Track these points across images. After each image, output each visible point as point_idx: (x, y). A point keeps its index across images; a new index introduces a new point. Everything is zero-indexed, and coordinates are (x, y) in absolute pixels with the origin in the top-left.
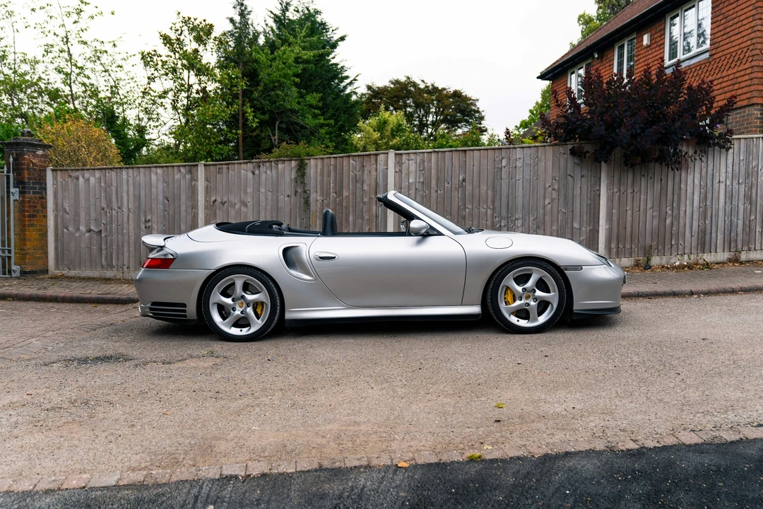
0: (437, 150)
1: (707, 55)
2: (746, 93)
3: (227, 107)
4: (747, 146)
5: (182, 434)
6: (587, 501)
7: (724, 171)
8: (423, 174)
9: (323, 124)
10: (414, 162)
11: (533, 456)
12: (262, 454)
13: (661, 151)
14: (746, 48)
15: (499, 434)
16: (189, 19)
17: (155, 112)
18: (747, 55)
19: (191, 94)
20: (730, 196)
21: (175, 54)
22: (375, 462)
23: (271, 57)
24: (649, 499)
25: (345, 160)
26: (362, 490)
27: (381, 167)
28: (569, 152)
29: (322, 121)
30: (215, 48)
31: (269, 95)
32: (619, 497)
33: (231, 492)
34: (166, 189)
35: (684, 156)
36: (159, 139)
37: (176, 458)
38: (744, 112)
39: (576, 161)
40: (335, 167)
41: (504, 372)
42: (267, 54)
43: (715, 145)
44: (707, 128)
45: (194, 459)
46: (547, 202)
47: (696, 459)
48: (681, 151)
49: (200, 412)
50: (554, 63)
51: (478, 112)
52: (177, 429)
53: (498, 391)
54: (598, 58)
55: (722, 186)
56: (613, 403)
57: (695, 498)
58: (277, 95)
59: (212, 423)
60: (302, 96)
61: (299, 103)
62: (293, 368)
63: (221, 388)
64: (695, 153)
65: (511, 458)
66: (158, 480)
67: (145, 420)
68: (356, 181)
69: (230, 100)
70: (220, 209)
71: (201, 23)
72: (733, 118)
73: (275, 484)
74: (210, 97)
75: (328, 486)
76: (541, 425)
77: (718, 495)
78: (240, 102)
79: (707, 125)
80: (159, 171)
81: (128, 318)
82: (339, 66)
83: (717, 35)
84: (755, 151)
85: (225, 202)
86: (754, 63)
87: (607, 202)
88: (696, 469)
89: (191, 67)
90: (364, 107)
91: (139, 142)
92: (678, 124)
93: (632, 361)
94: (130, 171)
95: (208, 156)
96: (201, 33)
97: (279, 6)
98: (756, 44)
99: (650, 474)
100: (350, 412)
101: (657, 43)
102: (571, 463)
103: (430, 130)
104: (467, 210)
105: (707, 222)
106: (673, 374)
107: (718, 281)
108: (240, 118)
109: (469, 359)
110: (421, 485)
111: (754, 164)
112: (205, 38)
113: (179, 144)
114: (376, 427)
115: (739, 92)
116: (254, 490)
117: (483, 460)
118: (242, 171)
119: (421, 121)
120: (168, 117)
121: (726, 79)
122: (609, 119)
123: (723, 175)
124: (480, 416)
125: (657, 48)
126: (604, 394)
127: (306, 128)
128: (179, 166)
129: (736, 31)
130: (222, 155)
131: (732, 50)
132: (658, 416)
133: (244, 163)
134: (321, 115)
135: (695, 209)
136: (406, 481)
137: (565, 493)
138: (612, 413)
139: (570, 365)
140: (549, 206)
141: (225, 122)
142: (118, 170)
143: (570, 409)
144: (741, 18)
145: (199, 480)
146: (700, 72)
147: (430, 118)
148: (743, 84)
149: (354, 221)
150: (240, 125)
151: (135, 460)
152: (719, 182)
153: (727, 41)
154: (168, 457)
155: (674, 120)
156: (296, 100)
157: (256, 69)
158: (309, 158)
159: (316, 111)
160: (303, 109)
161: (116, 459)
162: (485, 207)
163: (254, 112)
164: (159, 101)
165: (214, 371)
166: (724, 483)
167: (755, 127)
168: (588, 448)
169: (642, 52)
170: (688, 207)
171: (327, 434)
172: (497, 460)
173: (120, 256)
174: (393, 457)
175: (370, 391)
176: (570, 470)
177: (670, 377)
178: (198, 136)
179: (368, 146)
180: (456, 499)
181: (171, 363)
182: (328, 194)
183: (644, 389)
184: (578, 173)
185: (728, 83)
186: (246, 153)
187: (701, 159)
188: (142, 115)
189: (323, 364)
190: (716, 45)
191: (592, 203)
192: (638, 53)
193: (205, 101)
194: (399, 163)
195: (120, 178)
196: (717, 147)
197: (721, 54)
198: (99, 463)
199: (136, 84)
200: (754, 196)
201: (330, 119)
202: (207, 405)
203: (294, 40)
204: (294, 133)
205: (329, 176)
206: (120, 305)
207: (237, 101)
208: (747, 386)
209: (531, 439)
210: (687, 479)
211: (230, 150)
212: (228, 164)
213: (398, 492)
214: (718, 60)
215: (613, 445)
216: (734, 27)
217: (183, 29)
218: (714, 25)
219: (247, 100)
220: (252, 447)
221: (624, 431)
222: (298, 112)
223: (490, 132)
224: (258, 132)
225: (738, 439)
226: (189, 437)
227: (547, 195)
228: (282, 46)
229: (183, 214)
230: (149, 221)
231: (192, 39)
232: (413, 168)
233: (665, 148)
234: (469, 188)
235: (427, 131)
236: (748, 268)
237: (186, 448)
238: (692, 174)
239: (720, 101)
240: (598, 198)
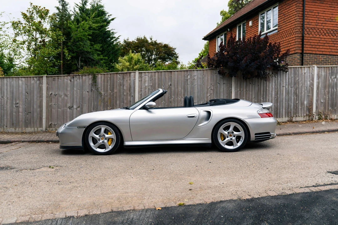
0: (158, 71)
1: (276, 31)
2: (293, 48)
3: (56, 50)
4: (294, 71)
5: (44, 200)
6: (230, 219)
7: (285, 82)
8: (152, 82)
9: (103, 59)
10: (148, 76)
11: (206, 203)
12: (84, 207)
13: (258, 72)
14: (293, 29)
15: (191, 195)
16: (37, 6)
17: (18, 51)
18: (293, 32)
19: (37, 43)
20: (288, 93)
21: (29, 23)
22: (137, 208)
23: (77, 26)
24: (256, 218)
25: (115, 75)
26: (132, 219)
27: (132, 79)
28: (218, 72)
29: (102, 57)
30: (50, 21)
31: (76, 44)
32: (244, 217)
33: (72, 223)
34: (26, 88)
35: (268, 75)
36: (20, 65)
37: (43, 210)
38: (293, 56)
39: (221, 77)
40: (110, 78)
41: (192, 170)
42: (75, 25)
43: (281, 70)
44: (277, 63)
45: (52, 210)
46: (208, 95)
47: (275, 201)
48: (266, 73)
49: (52, 190)
50: (210, 33)
51: (175, 54)
52: (41, 198)
53: (189, 177)
54: (229, 31)
55: (284, 88)
56: (240, 181)
57: (275, 217)
58: (80, 44)
59: (58, 195)
60: (92, 45)
61: (91, 48)
62: (95, 170)
63: (61, 180)
64: (273, 73)
65: (197, 204)
66: (35, 219)
67: (26, 195)
68: (121, 85)
69: (57, 46)
70: (54, 98)
71: (42, 9)
72: (288, 59)
73: (92, 219)
74: (47, 45)
75: (117, 218)
76: (209, 191)
77: (284, 215)
78: (62, 47)
79: (277, 62)
80: (23, 79)
81: (9, 150)
82: (111, 32)
83: (281, 22)
84: (297, 73)
85: (57, 95)
86: (296, 35)
87: (235, 95)
88: (275, 205)
89: (37, 30)
90: (122, 51)
91: (10, 65)
92: (265, 61)
93: (248, 164)
94: (8, 79)
95: (45, 73)
96: (43, 14)
97: (81, 2)
98: (297, 27)
99: (256, 208)
100: (123, 188)
101: (255, 25)
102: (223, 205)
103: (153, 62)
104: (172, 98)
105: (278, 104)
106: (265, 168)
107: (283, 130)
108: (62, 55)
109: (176, 164)
110: (159, 216)
111: (297, 79)
112: (44, 16)
113: (31, 67)
114: (136, 194)
115: (291, 47)
116: (82, 222)
117: (185, 205)
118: (65, 80)
119: (149, 58)
120: (25, 53)
121: (285, 42)
122: (235, 58)
123: (285, 84)
124: (182, 188)
125: (255, 27)
126: (236, 177)
127: (94, 60)
128: (33, 77)
129: (289, 21)
130: (52, 72)
131: (287, 29)
132: (259, 186)
133: (66, 76)
134: (102, 54)
135: (273, 98)
136: (151, 215)
137: (221, 217)
138: (239, 185)
139: (221, 166)
140: (209, 97)
141: (54, 57)
142: (2, 79)
143: (221, 184)
144: (291, 15)
145: (56, 219)
146: (274, 38)
147: (153, 57)
148: (292, 44)
149: (119, 103)
150: (62, 58)
151: (23, 212)
152: (283, 87)
153: (285, 25)
154: (39, 210)
155: (263, 59)
156: (89, 47)
157: (70, 32)
158: (98, 74)
159: (99, 52)
160: (92, 52)
161: (13, 212)
162: (180, 97)
163: (68, 52)
164: (21, 46)
165: (56, 173)
166: (287, 210)
167: (298, 63)
168: (230, 199)
169: (248, 29)
170: (270, 98)
171: (114, 198)
172: (191, 205)
173: (2, 121)
174: (145, 205)
175: (131, 179)
176: (223, 207)
177: (263, 170)
178: (41, 63)
179: (124, 69)
180: (174, 221)
181: (34, 170)
182: (107, 91)
183: (253, 175)
184: (222, 82)
185: (286, 43)
186: (64, 72)
187: (275, 76)
188: (11, 52)
189: (108, 168)
190: (281, 27)
191: (228, 96)
192: (247, 29)
193: (44, 46)
194: (140, 77)
195: (3, 83)
196: (282, 71)
197: (282, 31)
198: (5, 214)
199: (9, 37)
200: (298, 93)
201: (105, 56)
202: (55, 187)
203: (89, 18)
204: (88, 62)
205: (107, 82)
206: (3, 144)
207: (60, 47)
208: (296, 173)
209: (205, 197)
210: (272, 209)
211: (56, 70)
212: (58, 76)
213: (148, 220)
214: (281, 33)
215: (240, 197)
216: (287, 19)
217: (33, 11)
218: (280, 18)
219: (65, 46)
220: (79, 205)
221: (245, 192)
222: (90, 52)
223: (181, 63)
224: (70, 61)
225: (292, 193)
226: (48, 201)
227: (208, 92)
228: (83, 21)
229: (35, 100)
230: (18, 103)
231: (38, 16)
232: (147, 79)
233: (260, 71)
234: (173, 88)
235: (152, 63)
236: (296, 124)
237: (47, 206)
238: (271, 83)
239: (283, 51)
240: (231, 93)
